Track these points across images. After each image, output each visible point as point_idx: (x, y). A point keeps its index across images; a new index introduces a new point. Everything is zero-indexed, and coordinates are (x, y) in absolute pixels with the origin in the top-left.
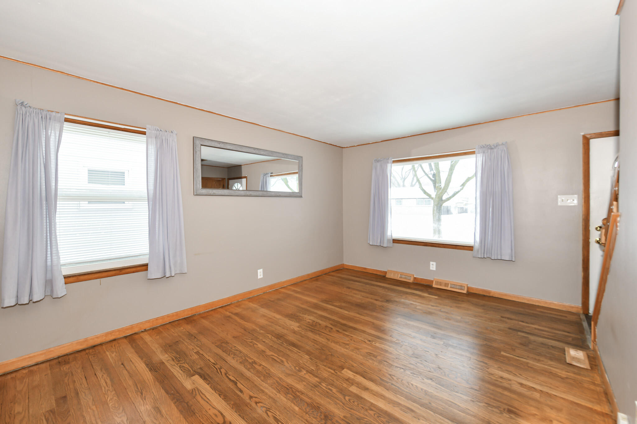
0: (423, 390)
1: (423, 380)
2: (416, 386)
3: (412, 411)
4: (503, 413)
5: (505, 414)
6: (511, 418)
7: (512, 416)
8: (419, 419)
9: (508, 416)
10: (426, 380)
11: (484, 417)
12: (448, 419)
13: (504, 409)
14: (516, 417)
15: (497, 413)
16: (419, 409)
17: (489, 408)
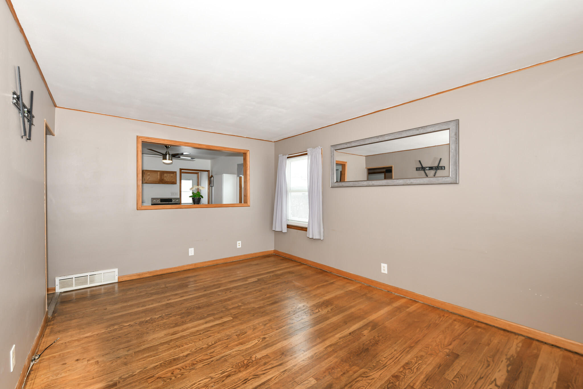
0: (181, 346)
1: (191, 351)
2: (188, 345)
3: (172, 335)
4: (119, 379)
5: (117, 379)
6: (111, 381)
7: (111, 383)
8: (165, 335)
9: (115, 380)
10: (188, 352)
11: (131, 365)
12: (151, 346)
13: (119, 382)
14: (108, 385)
15: (124, 375)
16: (171, 338)
17: (131, 374)
